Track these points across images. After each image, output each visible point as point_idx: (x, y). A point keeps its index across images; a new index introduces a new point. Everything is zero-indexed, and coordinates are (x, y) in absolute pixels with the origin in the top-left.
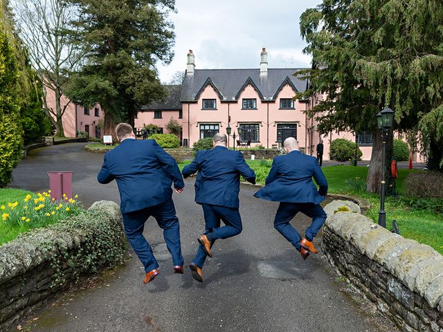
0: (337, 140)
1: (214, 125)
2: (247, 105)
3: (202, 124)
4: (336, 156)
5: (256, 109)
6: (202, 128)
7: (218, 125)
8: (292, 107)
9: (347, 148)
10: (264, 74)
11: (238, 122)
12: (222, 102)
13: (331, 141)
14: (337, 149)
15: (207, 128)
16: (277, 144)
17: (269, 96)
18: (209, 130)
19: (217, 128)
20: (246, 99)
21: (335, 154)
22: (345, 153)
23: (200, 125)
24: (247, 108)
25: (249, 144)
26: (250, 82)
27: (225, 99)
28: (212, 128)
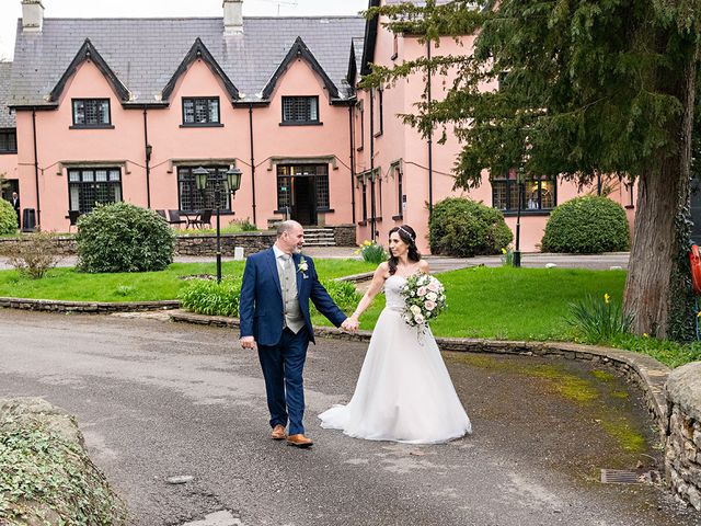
0: (447, 202)
1: (108, 170)
2: (194, 114)
3: (73, 167)
4: (449, 244)
5: (219, 124)
6: (75, 177)
7: (119, 169)
8: (314, 118)
9: (474, 222)
10: (232, 33)
11: (174, 162)
12: (126, 107)
13: (430, 205)
14: (450, 227)
15: (88, 177)
16: (280, 216)
17: (253, 91)
18: (95, 183)
19: (114, 177)
20: (192, 99)
21: (444, 240)
22: (472, 234)
23: (69, 170)
24: (196, 124)
25: (206, 219)
26: (199, 53)
27: (134, 99)
28: (101, 177)
